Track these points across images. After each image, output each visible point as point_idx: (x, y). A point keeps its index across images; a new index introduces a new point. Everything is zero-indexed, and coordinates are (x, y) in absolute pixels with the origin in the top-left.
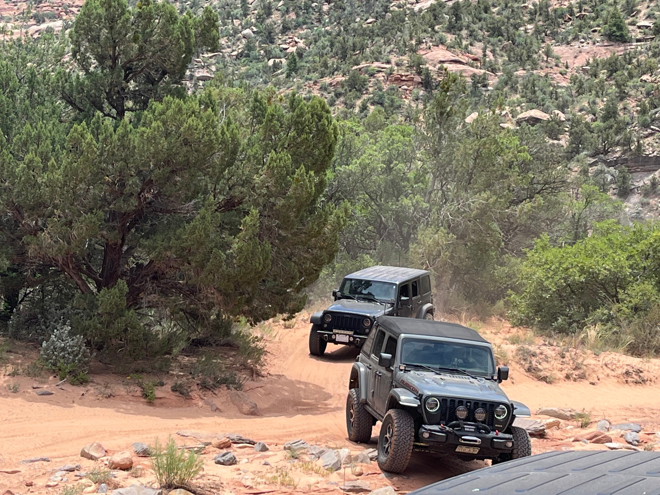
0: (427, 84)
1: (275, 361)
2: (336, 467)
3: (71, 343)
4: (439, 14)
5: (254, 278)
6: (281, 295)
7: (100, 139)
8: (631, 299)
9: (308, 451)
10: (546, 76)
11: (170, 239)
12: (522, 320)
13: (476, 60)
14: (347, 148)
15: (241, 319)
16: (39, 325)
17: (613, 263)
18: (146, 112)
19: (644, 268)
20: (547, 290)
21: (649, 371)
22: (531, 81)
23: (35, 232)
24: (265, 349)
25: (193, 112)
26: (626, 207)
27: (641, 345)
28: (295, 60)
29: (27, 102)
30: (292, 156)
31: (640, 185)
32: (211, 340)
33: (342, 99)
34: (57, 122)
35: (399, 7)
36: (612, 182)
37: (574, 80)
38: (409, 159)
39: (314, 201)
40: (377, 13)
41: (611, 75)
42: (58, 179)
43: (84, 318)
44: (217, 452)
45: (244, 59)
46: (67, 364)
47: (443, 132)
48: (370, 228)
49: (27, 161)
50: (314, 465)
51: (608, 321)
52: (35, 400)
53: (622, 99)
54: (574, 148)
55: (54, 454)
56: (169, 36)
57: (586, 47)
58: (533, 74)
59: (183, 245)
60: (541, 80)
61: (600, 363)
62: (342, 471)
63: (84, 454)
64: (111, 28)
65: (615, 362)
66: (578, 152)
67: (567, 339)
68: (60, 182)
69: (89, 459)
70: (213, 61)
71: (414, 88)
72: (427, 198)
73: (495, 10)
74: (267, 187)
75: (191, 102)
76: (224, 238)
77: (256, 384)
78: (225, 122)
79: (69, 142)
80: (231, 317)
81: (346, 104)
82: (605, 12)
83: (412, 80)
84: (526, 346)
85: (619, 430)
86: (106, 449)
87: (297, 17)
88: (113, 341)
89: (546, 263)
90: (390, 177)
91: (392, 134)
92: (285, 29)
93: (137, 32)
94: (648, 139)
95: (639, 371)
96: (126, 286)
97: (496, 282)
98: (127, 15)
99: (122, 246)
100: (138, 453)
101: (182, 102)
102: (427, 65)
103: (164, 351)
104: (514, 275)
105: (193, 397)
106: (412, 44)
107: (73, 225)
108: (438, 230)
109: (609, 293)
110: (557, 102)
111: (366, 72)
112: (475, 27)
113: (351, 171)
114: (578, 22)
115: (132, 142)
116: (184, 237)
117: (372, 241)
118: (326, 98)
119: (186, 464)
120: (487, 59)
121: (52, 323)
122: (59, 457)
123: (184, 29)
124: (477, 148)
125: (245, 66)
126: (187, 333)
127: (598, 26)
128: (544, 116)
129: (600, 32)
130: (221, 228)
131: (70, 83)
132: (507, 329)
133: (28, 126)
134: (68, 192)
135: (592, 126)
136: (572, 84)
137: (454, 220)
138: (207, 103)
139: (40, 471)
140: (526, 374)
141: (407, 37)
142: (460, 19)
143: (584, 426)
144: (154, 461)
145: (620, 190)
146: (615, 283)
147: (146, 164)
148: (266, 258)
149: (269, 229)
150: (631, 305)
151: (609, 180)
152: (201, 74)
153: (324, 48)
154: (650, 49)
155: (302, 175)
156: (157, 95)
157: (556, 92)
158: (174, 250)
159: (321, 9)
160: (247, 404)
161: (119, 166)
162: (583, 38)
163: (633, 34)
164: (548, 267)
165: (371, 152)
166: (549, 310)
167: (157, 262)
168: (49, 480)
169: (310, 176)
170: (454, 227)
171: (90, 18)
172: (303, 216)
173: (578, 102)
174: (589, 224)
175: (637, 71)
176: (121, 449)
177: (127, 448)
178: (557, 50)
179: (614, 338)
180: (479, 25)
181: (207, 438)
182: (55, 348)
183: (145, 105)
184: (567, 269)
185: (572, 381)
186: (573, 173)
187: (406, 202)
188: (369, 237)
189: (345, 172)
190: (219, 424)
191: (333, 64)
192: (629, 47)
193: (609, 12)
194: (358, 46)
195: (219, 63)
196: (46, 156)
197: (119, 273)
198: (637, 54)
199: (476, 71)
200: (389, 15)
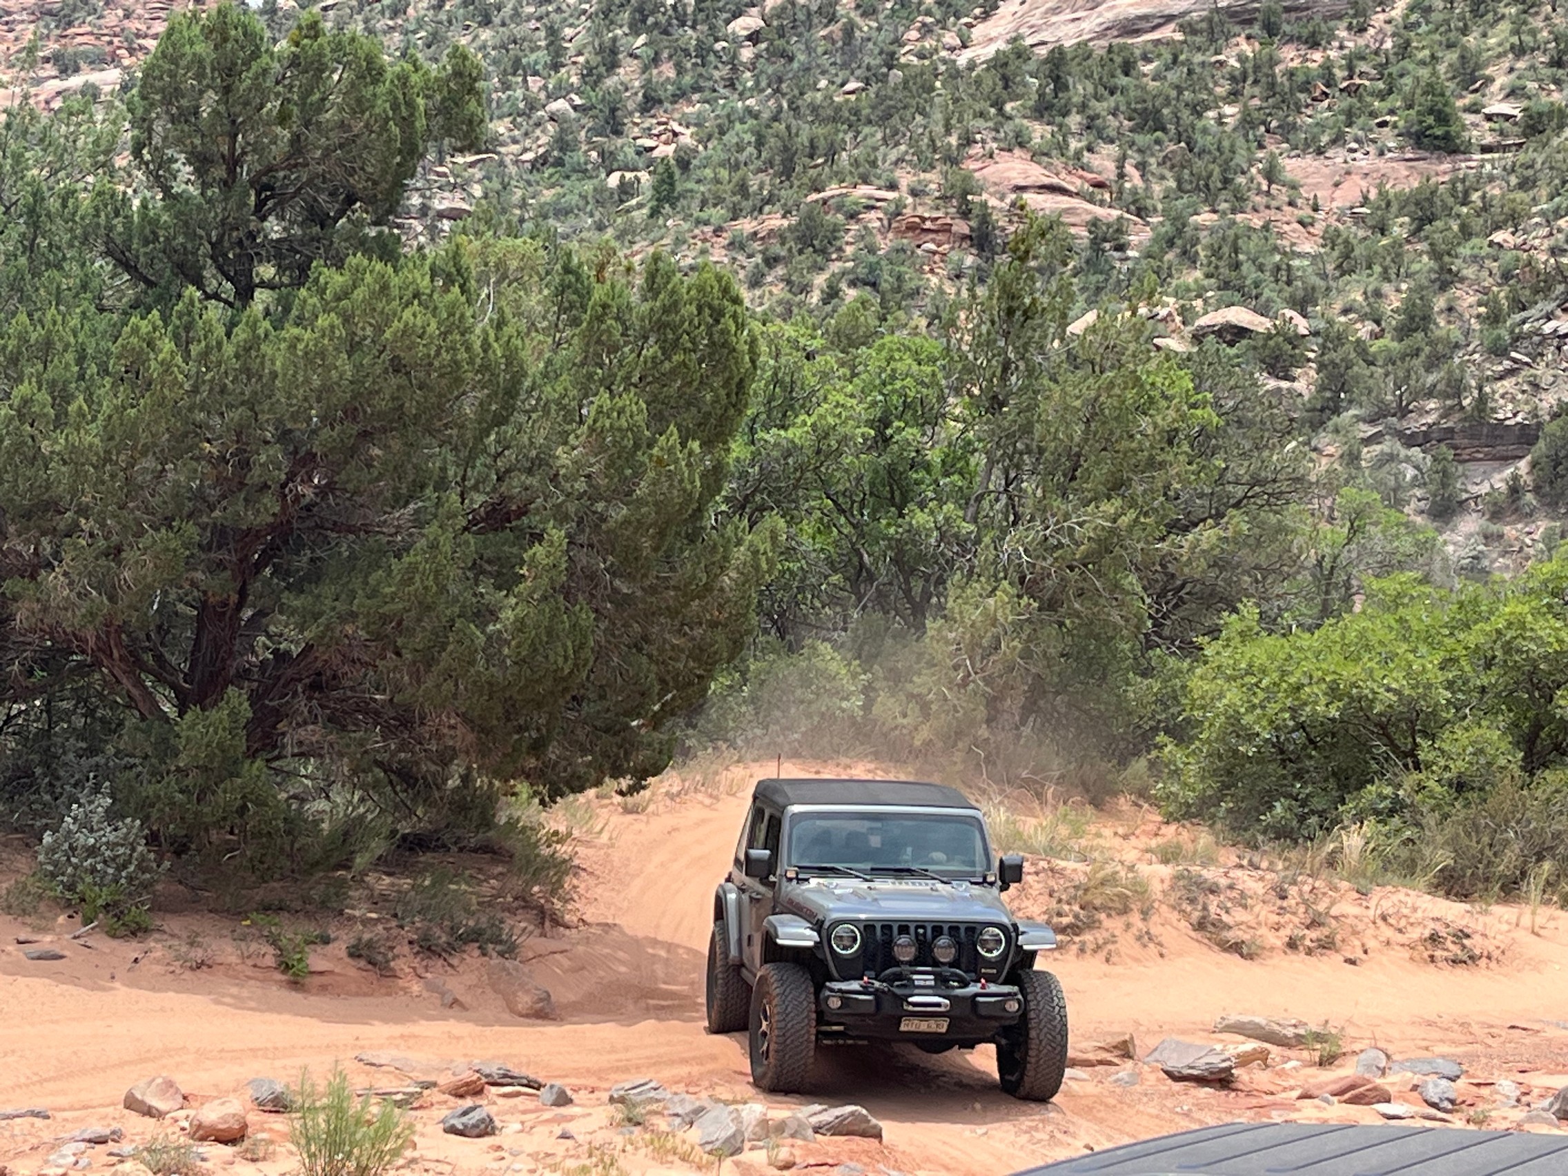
0: (982, 240)
1: (599, 890)
2: (732, 1147)
3: (112, 837)
4: (1016, 75)
5: (552, 693)
6: (616, 734)
7: (193, 353)
8: (1450, 763)
9: (665, 1108)
10: (1266, 227)
11: (352, 595)
12: (1189, 806)
13: (1099, 185)
14: (784, 390)
15: (519, 788)
16: (37, 792)
17: (1408, 676)
18: (303, 292)
19: (1483, 690)
20: (1251, 737)
21: (1484, 935)
22: (1231, 239)
23: (33, 569)
24: (576, 862)
25: (416, 295)
26: (1445, 542)
27: (1469, 872)
28: (671, 176)
29: (23, 260)
30: (648, 404)
31: (1483, 492)
32: (446, 838)
33: (780, 271)
34: (93, 309)
35: (921, 56)
36: (1415, 484)
37: (1331, 239)
38: (930, 418)
39: (699, 512)
40: (868, 68)
41: (1419, 229)
42: (91, 445)
43: (145, 777)
44: (451, 1104)
45: (551, 170)
46: (101, 886)
47: (1012, 356)
48: (835, 579)
49: (16, 402)
50: (678, 1141)
51: (1392, 812)
52: (20, 972)
53: (1444, 287)
54: (1329, 399)
55: (61, 1101)
56: (363, 112)
57: (1364, 162)
58: (1234, 223)
59: (385, 609)
60: (1254, 237)
61: (1371, 913)
62: (746, 1156)
63: (132, 1104)
64: (227, 90)
65: (1405, 911)
66: (1337, 411)
67: (1294, 855)
68: (97, 454)
69: (144, 1115)
70: (477, 173)
71: (952, 249)
72: (971, 511)
73: (1148, 68)
74: (588, 476)
75: (410, 271)
76: (482, 595)
77: (553, 945)
78: (491, 320)
79: (119, 358)
80: (497, 783)
81: (789, 282)
82: (1408, 80)
83: (946, 229)
84: (1195, 869)
85: (1409, 1074)
86: (184, 1091)
87: (679, 73)
88: (214, 835)
89: (1249, 672)
90: (885, 459)
91: (892, 358)
92: (650, 102)
93: (289, 100)
94: (1505, 383)
95: (1462, 935)
96: (246, 704)
97: (1130, 714)
98: (265, 59)
99: (240, 606)
100: (260, 1104)
101: (390, 269)
102: (985, 196)
103: (333, 861)
104: (1175, 698)
105: (399, 973)
106: (949, 144)
107: (124, 555)
108: (995, 589)
109: (1398, 747)
110: (1290, 289)
111: (839, 208)
112: (1100, 107)
113: (792, 442)
114: (1346, 102)
115: (268, 363)
116: (387, 590)
117: (838, 609)
118: (743, 267)
119: (372, 1134)
120: (1128, 185)
121: (67, 787)
122: (72, 1108)
123: (401, 97)
124: (1093, 394)
125: (553, 186)
126: (390, 820)
127: (1392, 112)
128: (1260, 324)
129: (1395, 126)
130: (476, 570)
131: (126, 217)
132: (1151, 827)
133: (23, 317)
134: (113, 476)
135: (1373, 349)
136: (1328, 249)
137: (1034, 565)
138: (449, 275)
139: (25, 1141)
140: (1193, 934)
141: (939, 129)
142: (1066, 88)
143: (1326, 1061)
144: (297, 1124)
145: (1434, 503)
146: (1412, 723)
147: (300, 415)
148: (582, 646)
149: (592, 577)
150: (1447, 775)
151: (1408, 477)
152: (444, 205)
153: (740, 148)
154: (1513, 171)
155: (670, 450)
156: (333, 252)
157: (1289, 267)
158: (361, 621)
159: (735, 56)
160: (527, 992)
161: (237, 418)
162: (1357, 140)
163: (1475, 133)
164: (1254, 680)
165: (841, 398)
166: (1254, 785)
167: (321, 649)
168: (46, 1162)
169: (691, 454)
170: (1034, 581)
171: (177, 65)
172: (671, 549)
173: (1339, 291)
174: (1354, 582)
175: (1481, 221)
176: (221, 1094)
177: (235, 1091)
178: (1293, 166)
179: (1404, 853)
180: (1112, 102)
181: (426, 1072)
182: (72, 848)
183: (301, 275)
184: (1298, 688)
185: (1302, 955)
186: (1324, 461)
187: (920, 518)
188: (833, 601)
189: (776, 445)
190: (458, 1038)
191: (761, 188)
192: (1463, 165)
193: (1418, 79)
194: (822, 145)
195: (490, 179)
196: (64, 389)
197: (232, 672)
198: (1481, 180)
199: (1100, 211)
200: (896, 75)
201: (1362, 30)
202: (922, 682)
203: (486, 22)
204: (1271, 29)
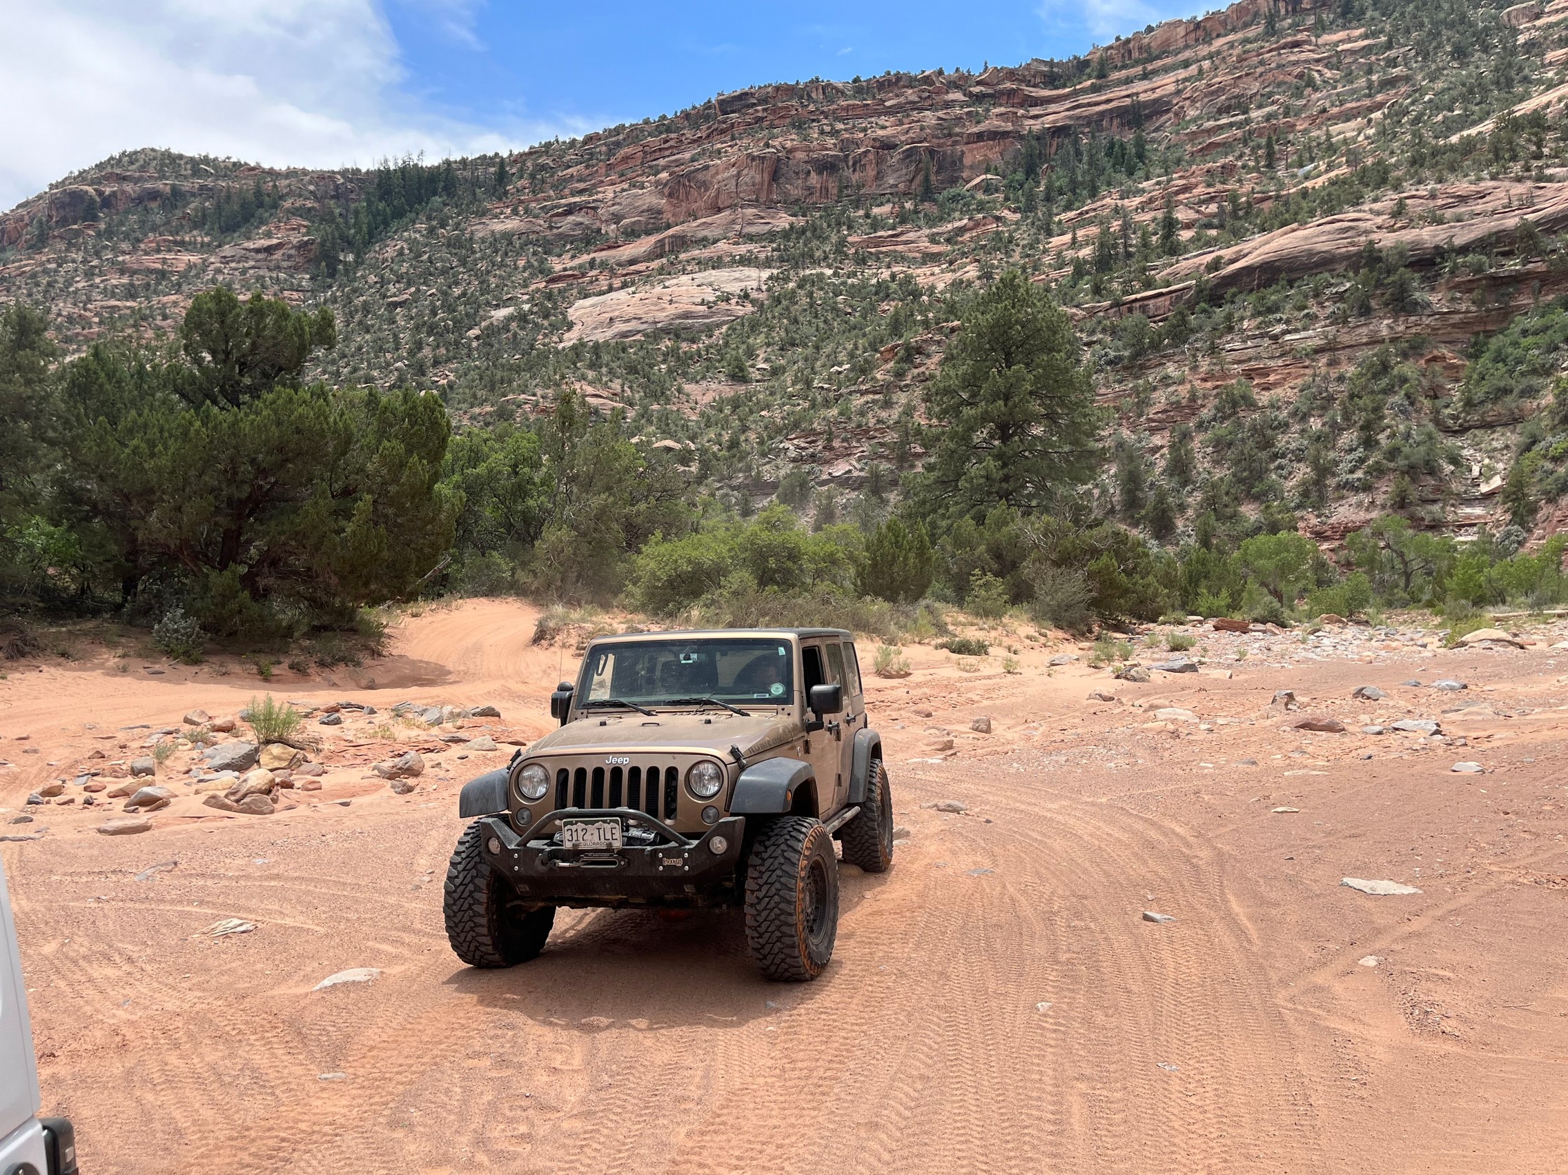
1: (399, 644)
2: (439, 722)
3: (184, 625)
4: (581, 352)
5: (370, 561)
7: (209, 427)
8: (732, 585)
10: (678, 410)
11: (283, 524)
12: (637, 606)
13: (615, 394)
15: (361, 604)
16: (152, 610)
17: (716, 555)
18: (258, 403)
19: (743, 559)
20: (659, 580)
22: (665, 415)
23: (142, 517)
24: (390, 634)
25: (305, 402)
29: (136, 393)
30: (405, 446)
31: (760, 507)
32: (335, 626)
35: (544, 345)
36: (736, 504)
37: (702, 414)
38: (534, 465)
40: (523, 350)
41: (734, 411)
42: (166, 465)
43: (198, 600)
44: (324, 715)
46: (181, 645)
49: (132, 448)
50: (416, 721)
51: (710, 604)
52: (143, 678)
53: (744, 432)
54: (703, 474)
55: (155, 721)
56: (282, 332)
57: (713, 386)
58: (666, 409)
59: (298, 529)
60: (674, 414)
62: (444, 725)
63: (187, 721)
64: (223, 322)
66: (706, 478)
68: (168, 468)
69: (191, 724)
73: (632, 350)
74: (381, 475)
75: (303, 393)
76: (338, 522)
77: (376, 663)
78: (337, 413)
79: (177, 429)
80: (354, 603)
82: (728, 356)
86: (211, 715)
87: (447, 352)
88: (228, 622)
89: (658, 556)
90: (516, 480)
92: (436, 363)
93: (250, 327)
94: (767, 466)
98: (239, 309)
99: (240, 534)
100: (243, 719)
101: (294, 392)
103: (285, 635)
104: (633, 568)
105: (310, 674)
106: (556, 379)
107: (183, 510)
108: (561, 529)
109: (713, 581)
110: (688, 433)
111: (514, 403)
112: (614, 365)
114: (706, 364)
115: (242, 430)
116: (297, 521)
120: (626, 395)
121: (165, 607)
122: (159, 724)
123: (298, 326)
126: (310, 620)
127: (723, 367)
128: (677, 446)
129: (724, 373)
130: (335, 513)
131: (182, 375)
134: (177, 477)
135: (719, 455)
136: (701, 418)
137: (576, 519)
139: (137, 736)
141: (552, 373)
142: (600, 357)
144: (257, 724)
145: (742, 511)
146: (718, 571)
147: (257, 452)
148: (382, 543)
149: (384, 515)
150: (730, 590)
151: (733, 502)
153: (473, 381)
154: (767, 389)
155: (415, 464)
156: (270, 387)
157: (687, 425)
158: (288, 534)
159: (470, 345)
160: (365, 679)
161: (231, 453)
162: (710, 378)
163: (753, 375)
164: (661, 559)
166: (661, 597)
169: (424, 465)
170: (576, 525)
171: (201, 313)
172: (418, 504)
173: (706, 434)
175: (756, 407)
176: (226, 715)
177: (232, 714)
178: (688, 387)
180: (618, 363)
181: (316, 705)
182: (167, 630)
184: (676, 561)
187: (531, 503)
188: (500, 538)
190: (332, 694)
191: (482, 396)
192: (749, 387)
193: (732, 355)
194: (506, 379)
196: (153, 442)
197: (238, 560)
198: (756, 392)
199: (615, 404)
200: (534, 352)
201: (711, 337)
202: (535, 565)
203: (368, 332)
204: (677, 336)
